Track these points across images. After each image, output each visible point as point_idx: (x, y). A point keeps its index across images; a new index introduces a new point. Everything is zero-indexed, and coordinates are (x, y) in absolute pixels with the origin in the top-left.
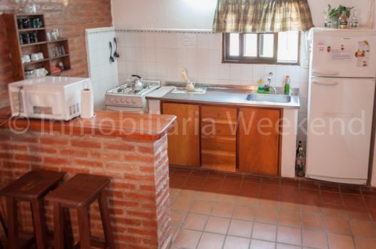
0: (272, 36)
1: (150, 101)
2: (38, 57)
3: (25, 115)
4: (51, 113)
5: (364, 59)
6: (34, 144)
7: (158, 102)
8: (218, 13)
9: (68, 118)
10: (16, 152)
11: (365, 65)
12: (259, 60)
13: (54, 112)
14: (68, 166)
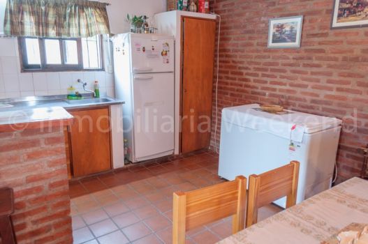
0: (75, 42)
5: (166, 57)
8: (10, 12)
11: (168, 62)
12: (64, 68)
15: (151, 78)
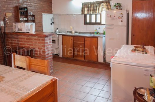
0: (100, 15)
1: (59, 36)
2: (25, 19)
3: (16, 31)
4: (22, 30)
5: (121, 19)
6: (18, 39)
7: (61, 36)
9: (26, 32)
10: (14, 42)
11: (122, 21)
12: (96, 23)
13: (23, 30)
14: (25, 46)
15: (113, 28)
